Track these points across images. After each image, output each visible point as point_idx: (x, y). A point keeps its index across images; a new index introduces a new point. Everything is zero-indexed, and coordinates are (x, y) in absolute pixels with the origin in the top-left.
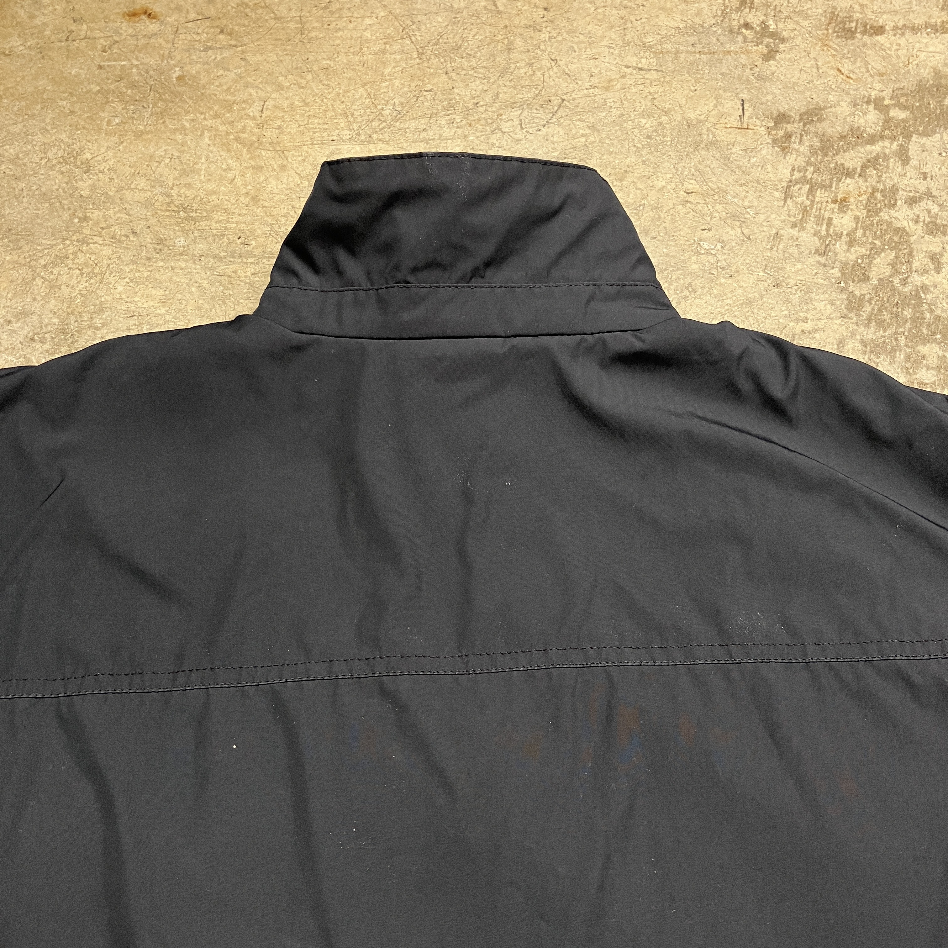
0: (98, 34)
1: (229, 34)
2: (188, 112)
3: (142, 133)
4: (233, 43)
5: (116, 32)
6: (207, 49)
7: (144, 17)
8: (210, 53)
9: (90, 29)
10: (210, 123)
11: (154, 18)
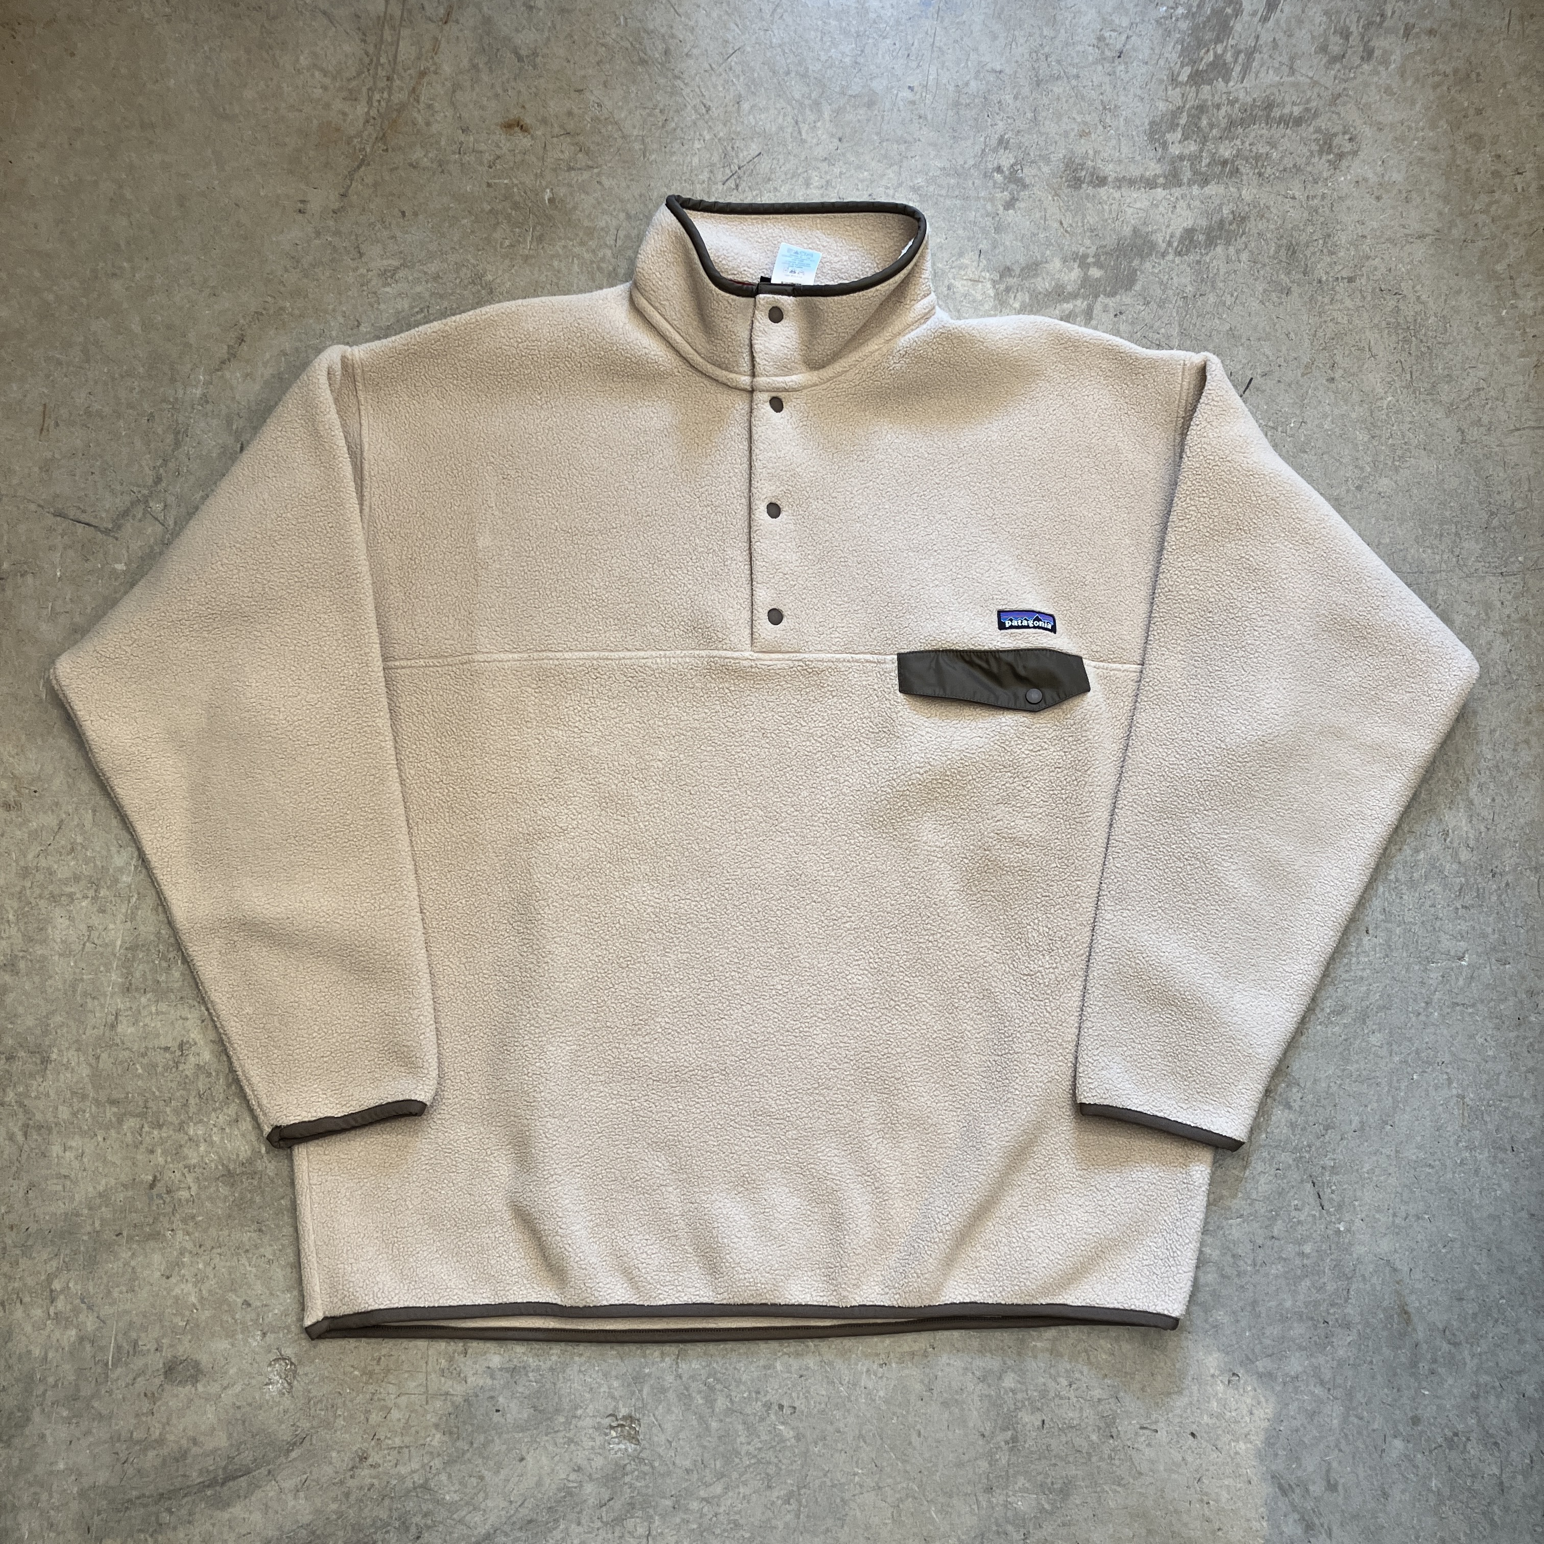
0: (483, 147)
1: (587, 154)
2: (560, 238)
3: (526, 258)
4: (590, 163)
5: (498, 146)
6: (570, 169)
7: (517, 129)
8: (573, 173)
9: (476, 141)
10: (577, 250)
11: (526, 131)
